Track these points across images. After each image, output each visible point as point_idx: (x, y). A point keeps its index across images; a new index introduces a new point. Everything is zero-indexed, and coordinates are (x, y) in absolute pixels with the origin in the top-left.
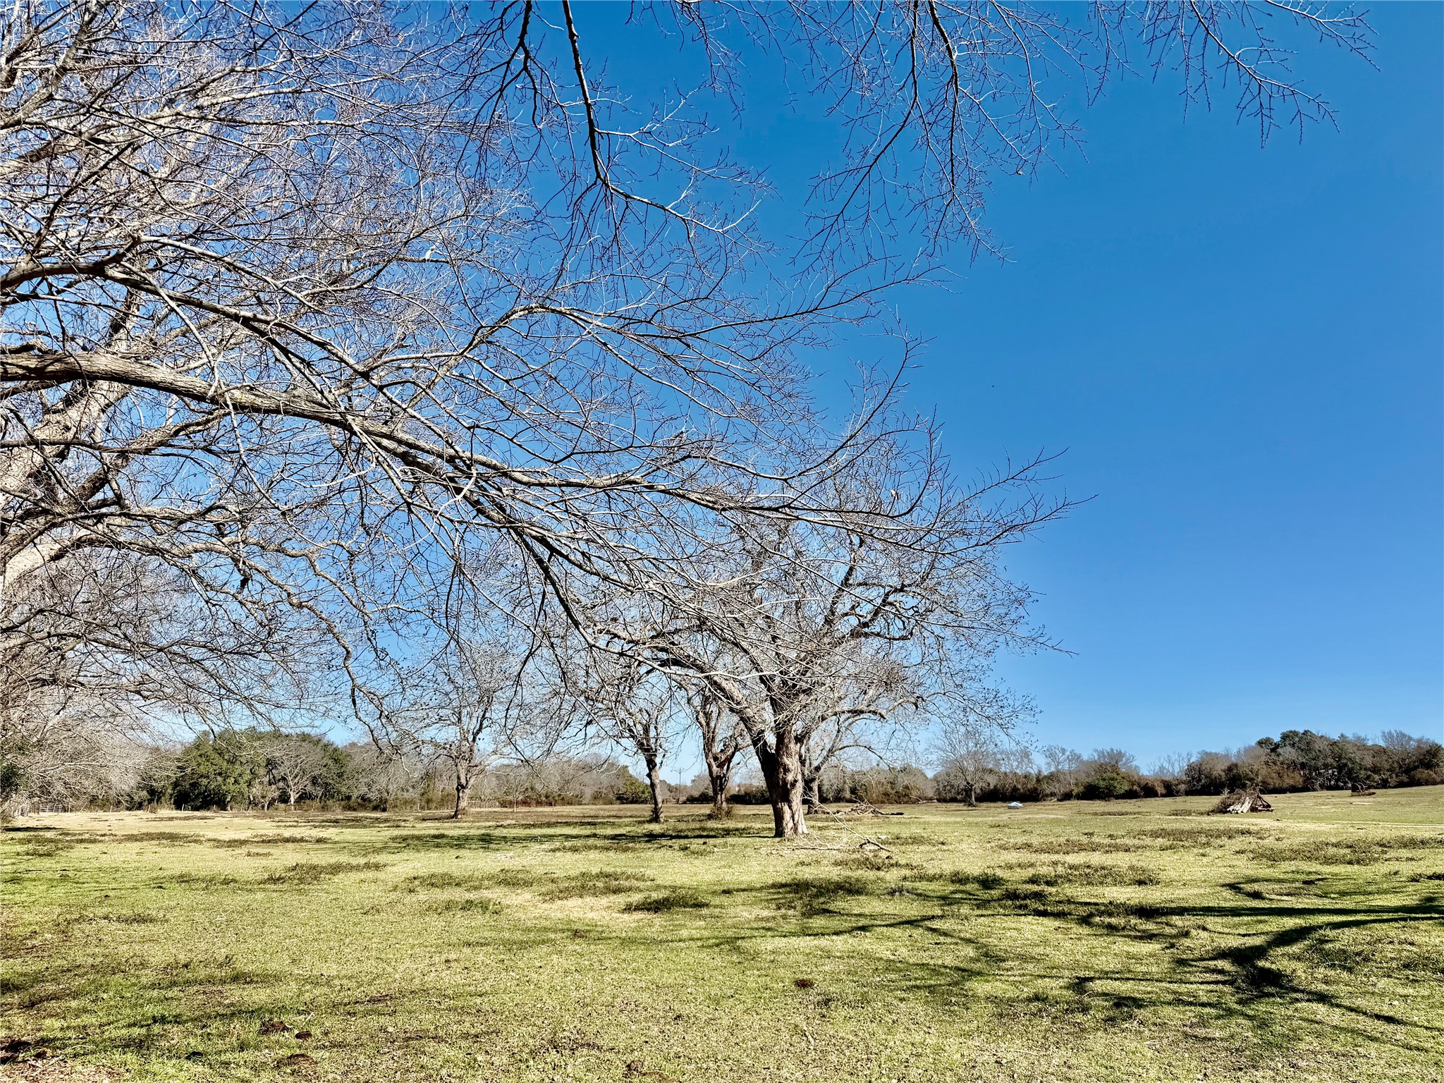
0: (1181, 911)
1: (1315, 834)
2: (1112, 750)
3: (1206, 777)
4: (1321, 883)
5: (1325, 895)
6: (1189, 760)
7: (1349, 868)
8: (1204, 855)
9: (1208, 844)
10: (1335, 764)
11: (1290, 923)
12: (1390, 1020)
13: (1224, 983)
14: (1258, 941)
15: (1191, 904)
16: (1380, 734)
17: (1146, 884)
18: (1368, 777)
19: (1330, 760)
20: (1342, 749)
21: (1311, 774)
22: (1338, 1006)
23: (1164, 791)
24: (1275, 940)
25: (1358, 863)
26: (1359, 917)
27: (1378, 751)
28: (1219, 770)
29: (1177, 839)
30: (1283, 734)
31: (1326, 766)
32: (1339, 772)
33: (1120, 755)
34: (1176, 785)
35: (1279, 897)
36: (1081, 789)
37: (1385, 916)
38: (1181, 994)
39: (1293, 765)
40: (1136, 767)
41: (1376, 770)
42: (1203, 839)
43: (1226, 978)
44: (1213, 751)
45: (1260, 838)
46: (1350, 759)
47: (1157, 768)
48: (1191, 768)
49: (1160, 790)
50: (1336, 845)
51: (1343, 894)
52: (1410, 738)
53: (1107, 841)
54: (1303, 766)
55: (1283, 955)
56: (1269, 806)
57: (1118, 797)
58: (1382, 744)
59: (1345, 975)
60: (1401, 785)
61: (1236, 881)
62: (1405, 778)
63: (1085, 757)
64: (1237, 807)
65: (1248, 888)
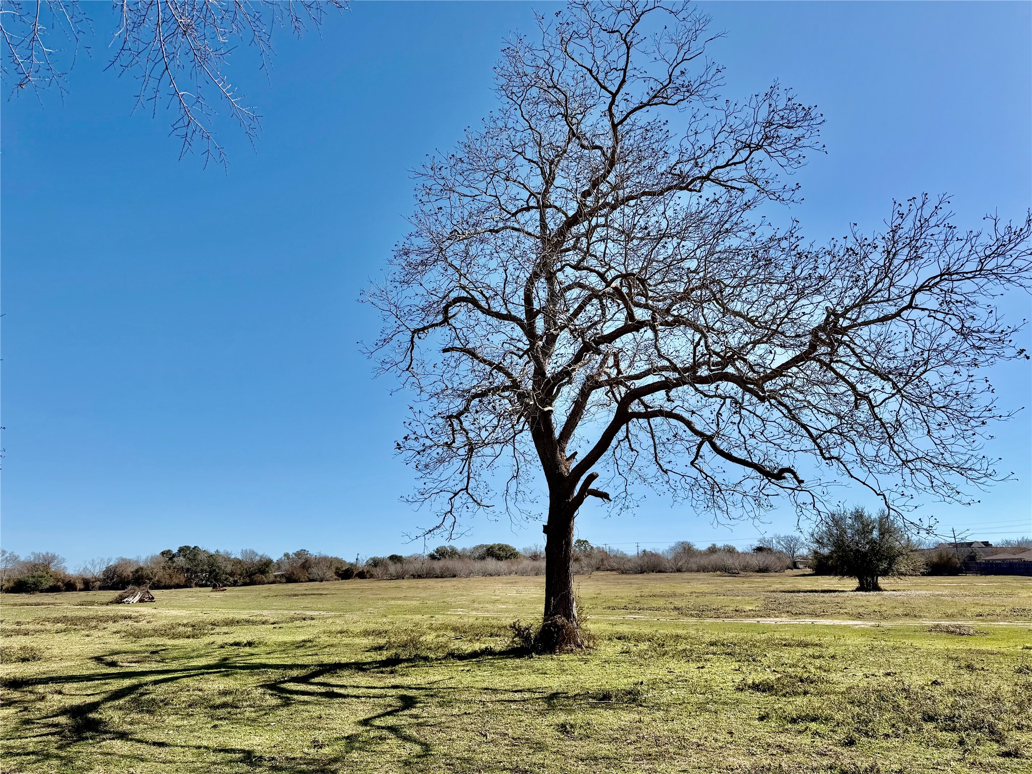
0: (45, 681)
1: (176, 617)
2: (47, 554)
3: (118, 576)
4: (163, 652)
5: (163, 661)
6: (108, 564)
7: (187, 641)
8: (88, 636)
9: (96, 627)
10: (208, 570)
11: (127, 683)
12: (161, 745)
13: (53, 734)
14: (97, 699)
15: (59, 674)
16: (240, 551)
17: (28, 660)
18: (226, 579)
19: (206, 567)
20: (215, 560)
21: (191, 576)
22: (131, 740)
23: (82, 587)
24: (111, 696)
25: (193, 637)
26: (176, 675)
27: (238, 562)
28: (129, 572)
29: (71, 624)
30: (180, 548)
31: (202, 571)
32: (209, 576)
33: (54, 558)
34: (94, 582)
35: (128, 664)
36: (12, 584)
37: (193, 672)
38: (13, 748)
39: (181, 570)
40: (65, 568)
41: (232, 574)
42: (94, 624)
43: (59, 729)
44: (128, 558)
45: (137, 622)
46: (218, 567)
47: (82, 569)
48: (108, 570)
49: (80, 586)
50: (184, 625)
51: (174, 659)
52: (257, 555)
53: (15, 627)
54: (188, 570)
55: (110, 707)
56: (153, 598)
57: (42, 591)
58: (240, 557)
59: (147, 717)
60: (245, 584)
61: (102, 654)
62: (248, 580)
63: (22, 558)
64: (130, 599)
65: (109, 659)
